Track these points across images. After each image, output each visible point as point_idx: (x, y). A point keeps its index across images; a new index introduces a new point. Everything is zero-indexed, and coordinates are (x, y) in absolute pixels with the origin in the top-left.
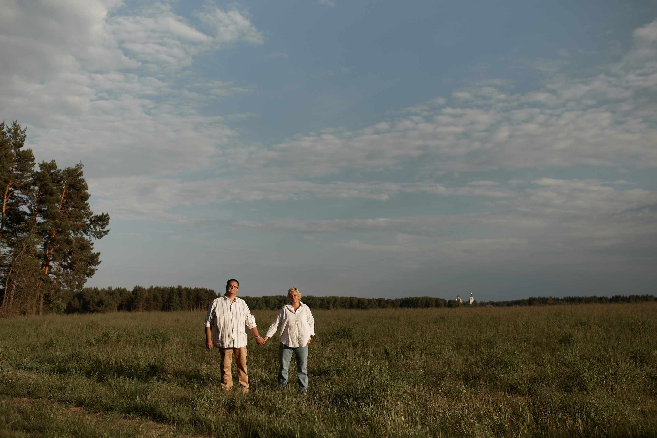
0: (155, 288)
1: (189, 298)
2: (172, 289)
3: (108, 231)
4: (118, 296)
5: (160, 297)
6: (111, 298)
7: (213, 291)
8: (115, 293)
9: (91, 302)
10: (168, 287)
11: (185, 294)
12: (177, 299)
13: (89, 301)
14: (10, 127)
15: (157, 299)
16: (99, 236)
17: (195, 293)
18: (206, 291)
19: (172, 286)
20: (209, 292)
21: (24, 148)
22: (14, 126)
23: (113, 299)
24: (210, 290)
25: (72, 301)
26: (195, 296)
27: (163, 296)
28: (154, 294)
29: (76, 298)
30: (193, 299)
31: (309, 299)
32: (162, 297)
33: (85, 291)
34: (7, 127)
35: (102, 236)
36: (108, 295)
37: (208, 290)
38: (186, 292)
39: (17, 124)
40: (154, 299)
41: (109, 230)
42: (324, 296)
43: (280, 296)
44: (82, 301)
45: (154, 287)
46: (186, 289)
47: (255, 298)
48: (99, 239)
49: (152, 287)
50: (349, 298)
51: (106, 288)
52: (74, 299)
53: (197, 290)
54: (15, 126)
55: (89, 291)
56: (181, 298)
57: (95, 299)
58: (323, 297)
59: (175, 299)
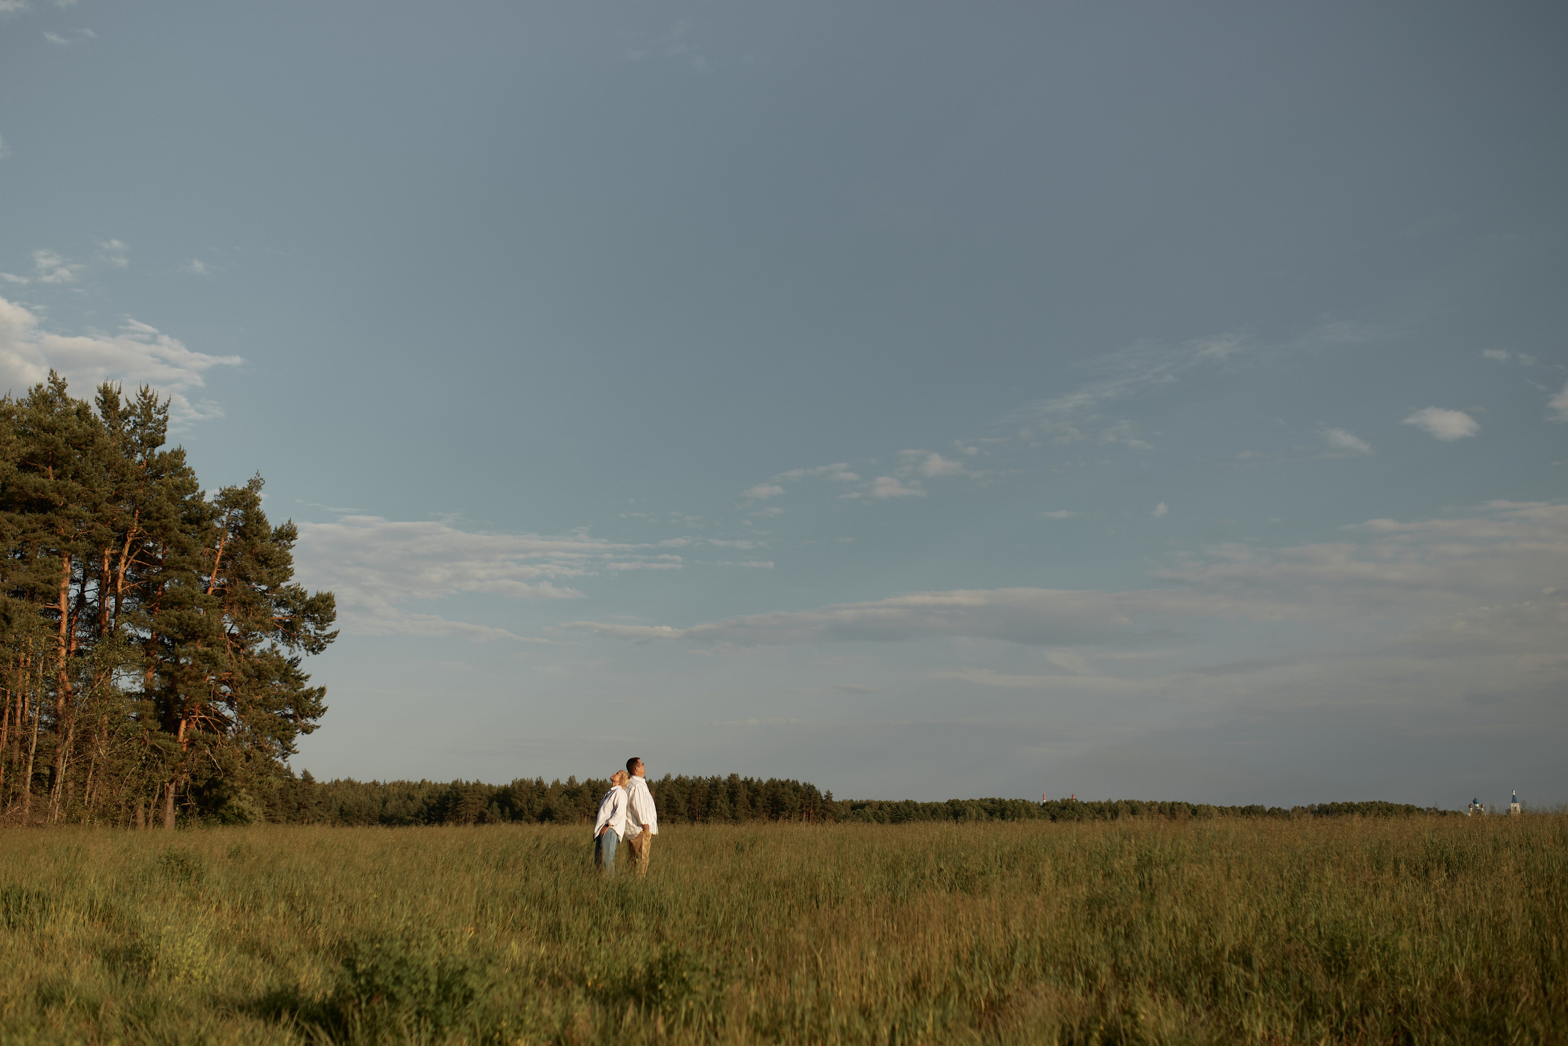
0: (676, 781)
1: (754, 806)
2: (714, 784)
3: (333, 635)
4: (590, 799)
5: (683, 803)
6: (572, 804)
7: (813, 787)
8: (581, 792)
9: (526, 812)
10: (704, 778)
11: (743, 795)
12: (725, 806)
13: (522, 811)
14: (133, 400)
15: (673, 807)
16: (316, 646)
17: (769, 793)
18: (795, 787)
19: (716, 776)
20: (804, 790)
21: (165, 448)
22: (142, 398)
23: (576, 805)
24: (805, 784)
25: (486, 811)
26: (768, 799)
27: (690, 799)
28: (667, 795)
29: (495, 804)
30: (764, 807)
31: (1064, 808)
32: (689, 801)
33: (516, 787)
34: (127, 401)
35: (321, 648)
36: (565, 796)
37: (801, 784)
38: (749, 788)
39: (149, 394)
40: (668, 806)
41: (336, 633)
42: (1104, 800)
43: (993, 801)
44: (507, 810)
45: (674, 777)
46: (748, 783)
47: (929, 805)
48: (315, 653)
49: (667, 777)
50: (1169, 804)
51: (564, 781)
52: (490, 805)
53: (773, 783)
54: (145, 399)
55: (524, 788)
56: (735, 806)
57: (535, 806)
58: (1099, 803)
59: (720, 807)
